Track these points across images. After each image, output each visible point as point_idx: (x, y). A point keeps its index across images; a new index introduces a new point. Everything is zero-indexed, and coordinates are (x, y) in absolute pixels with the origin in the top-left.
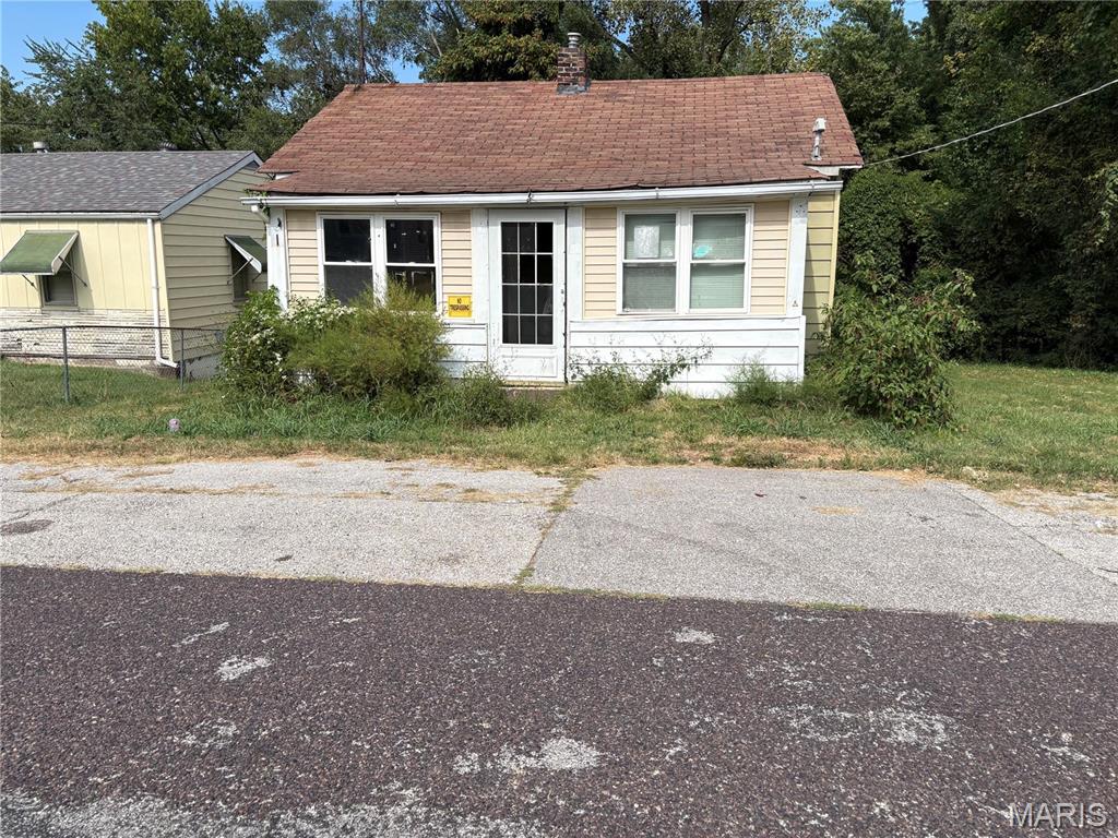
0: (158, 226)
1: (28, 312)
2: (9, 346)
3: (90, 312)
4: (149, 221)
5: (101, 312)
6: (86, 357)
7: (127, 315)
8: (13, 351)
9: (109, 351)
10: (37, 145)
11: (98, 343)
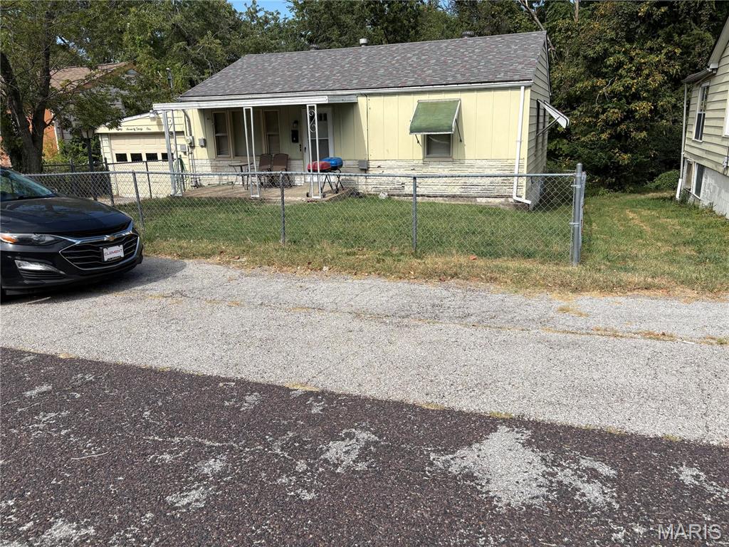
0: (529, 91)
1: (413, 163)
2: (395, 189)
3: (462, 161)
4: (523, 88)
5: (472, 162)
6: (454, 196)
7: (491, 163)
8: (397, 192)
9: (472, 192)
10: (363, 41)
11: (465, 185)
